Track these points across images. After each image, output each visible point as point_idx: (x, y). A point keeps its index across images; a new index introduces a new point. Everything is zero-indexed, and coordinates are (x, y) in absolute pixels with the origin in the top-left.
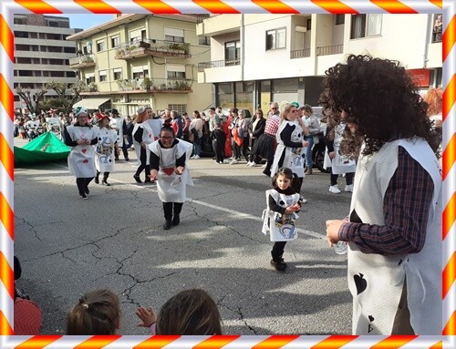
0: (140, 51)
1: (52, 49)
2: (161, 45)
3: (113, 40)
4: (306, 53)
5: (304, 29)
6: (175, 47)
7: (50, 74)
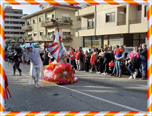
0: (51, 23)
1: (15, 23)
2: (60, 21)
3: (40, 19)
4: (124, 23)
5: (123, 13)
6: (66, 21)
7: (13, 33)
